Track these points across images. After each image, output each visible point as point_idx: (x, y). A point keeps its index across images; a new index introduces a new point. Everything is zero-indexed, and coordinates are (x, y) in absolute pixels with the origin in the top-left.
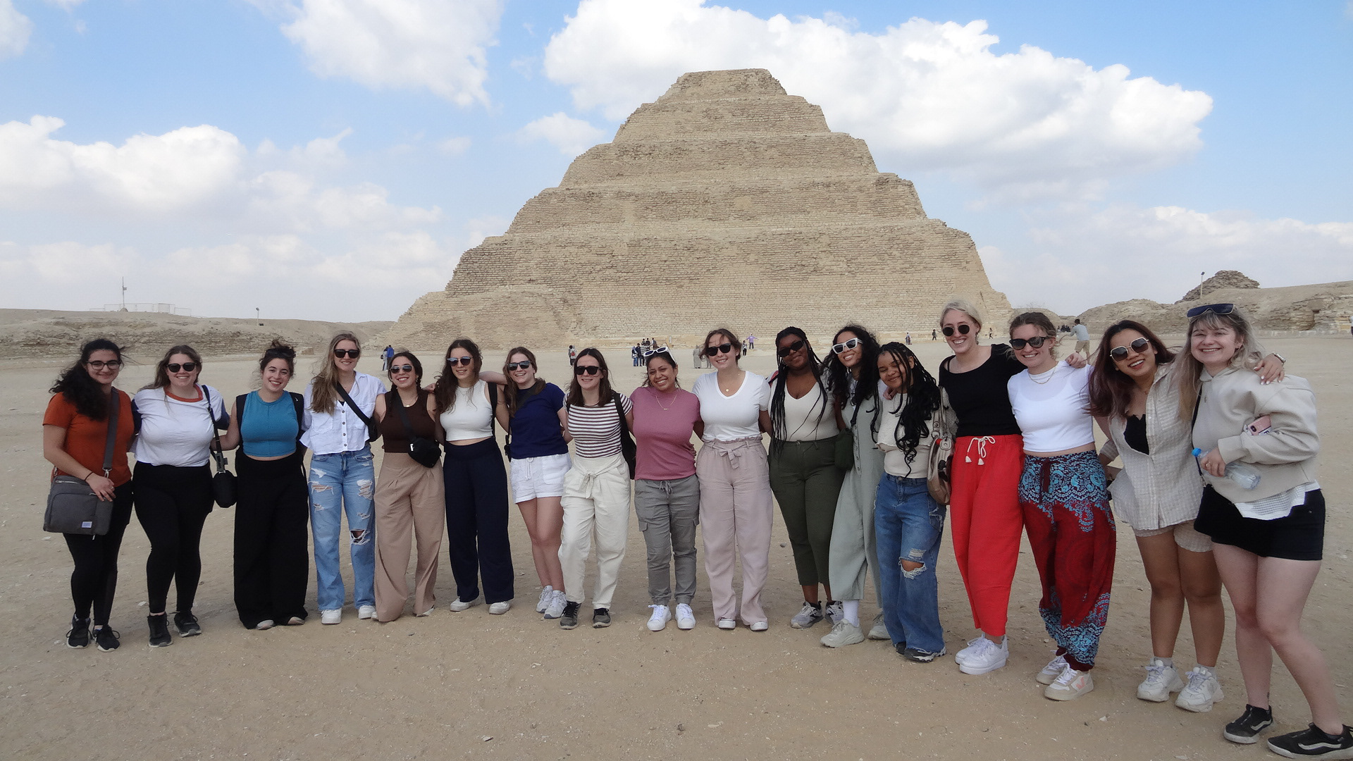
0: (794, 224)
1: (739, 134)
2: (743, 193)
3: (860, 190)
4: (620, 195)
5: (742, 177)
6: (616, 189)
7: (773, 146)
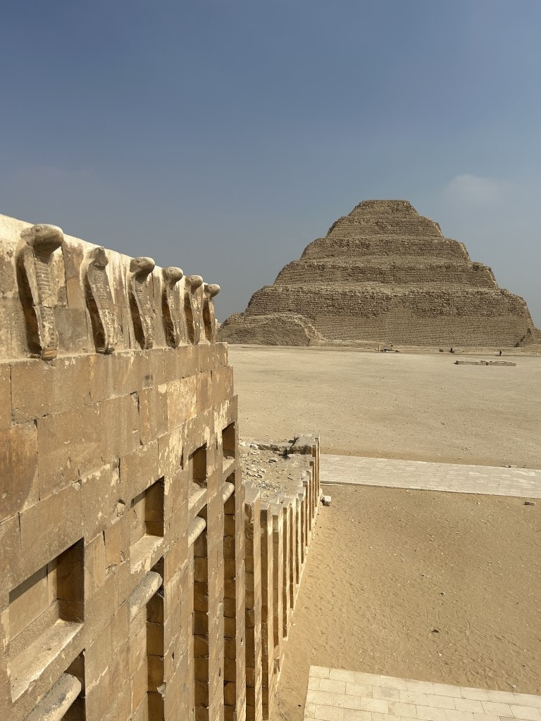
0: (427, 287)
1: (395, 237)
2: (399, 269)
3: (463, 271)
4: (333, 267)
5: (399, 261)
6: (331, 263)
7: (415, 245)
